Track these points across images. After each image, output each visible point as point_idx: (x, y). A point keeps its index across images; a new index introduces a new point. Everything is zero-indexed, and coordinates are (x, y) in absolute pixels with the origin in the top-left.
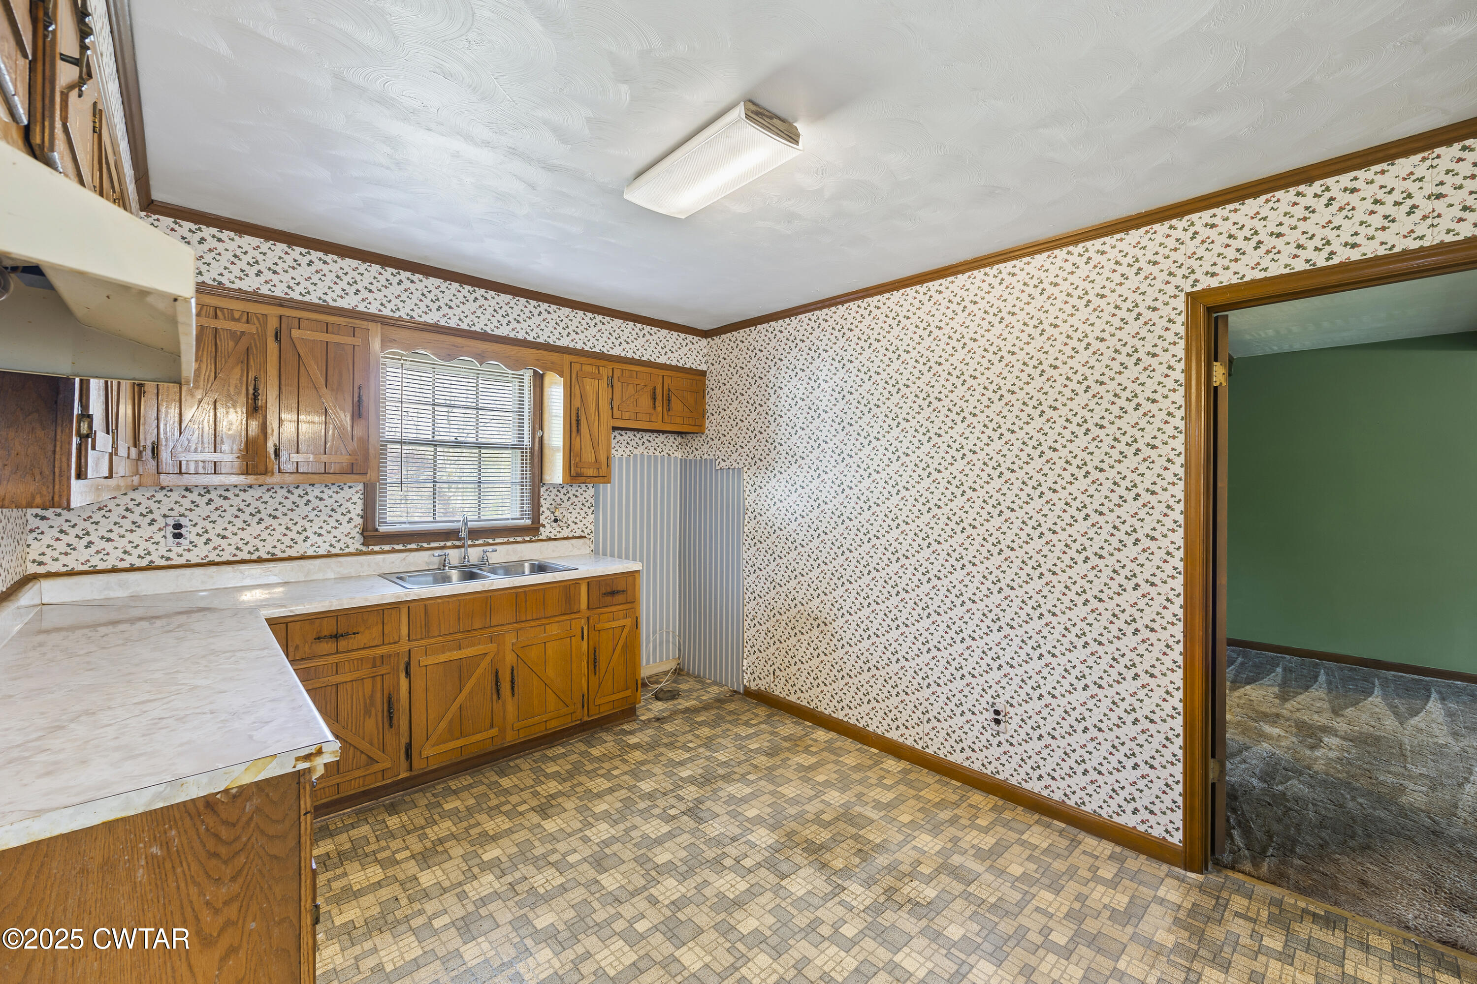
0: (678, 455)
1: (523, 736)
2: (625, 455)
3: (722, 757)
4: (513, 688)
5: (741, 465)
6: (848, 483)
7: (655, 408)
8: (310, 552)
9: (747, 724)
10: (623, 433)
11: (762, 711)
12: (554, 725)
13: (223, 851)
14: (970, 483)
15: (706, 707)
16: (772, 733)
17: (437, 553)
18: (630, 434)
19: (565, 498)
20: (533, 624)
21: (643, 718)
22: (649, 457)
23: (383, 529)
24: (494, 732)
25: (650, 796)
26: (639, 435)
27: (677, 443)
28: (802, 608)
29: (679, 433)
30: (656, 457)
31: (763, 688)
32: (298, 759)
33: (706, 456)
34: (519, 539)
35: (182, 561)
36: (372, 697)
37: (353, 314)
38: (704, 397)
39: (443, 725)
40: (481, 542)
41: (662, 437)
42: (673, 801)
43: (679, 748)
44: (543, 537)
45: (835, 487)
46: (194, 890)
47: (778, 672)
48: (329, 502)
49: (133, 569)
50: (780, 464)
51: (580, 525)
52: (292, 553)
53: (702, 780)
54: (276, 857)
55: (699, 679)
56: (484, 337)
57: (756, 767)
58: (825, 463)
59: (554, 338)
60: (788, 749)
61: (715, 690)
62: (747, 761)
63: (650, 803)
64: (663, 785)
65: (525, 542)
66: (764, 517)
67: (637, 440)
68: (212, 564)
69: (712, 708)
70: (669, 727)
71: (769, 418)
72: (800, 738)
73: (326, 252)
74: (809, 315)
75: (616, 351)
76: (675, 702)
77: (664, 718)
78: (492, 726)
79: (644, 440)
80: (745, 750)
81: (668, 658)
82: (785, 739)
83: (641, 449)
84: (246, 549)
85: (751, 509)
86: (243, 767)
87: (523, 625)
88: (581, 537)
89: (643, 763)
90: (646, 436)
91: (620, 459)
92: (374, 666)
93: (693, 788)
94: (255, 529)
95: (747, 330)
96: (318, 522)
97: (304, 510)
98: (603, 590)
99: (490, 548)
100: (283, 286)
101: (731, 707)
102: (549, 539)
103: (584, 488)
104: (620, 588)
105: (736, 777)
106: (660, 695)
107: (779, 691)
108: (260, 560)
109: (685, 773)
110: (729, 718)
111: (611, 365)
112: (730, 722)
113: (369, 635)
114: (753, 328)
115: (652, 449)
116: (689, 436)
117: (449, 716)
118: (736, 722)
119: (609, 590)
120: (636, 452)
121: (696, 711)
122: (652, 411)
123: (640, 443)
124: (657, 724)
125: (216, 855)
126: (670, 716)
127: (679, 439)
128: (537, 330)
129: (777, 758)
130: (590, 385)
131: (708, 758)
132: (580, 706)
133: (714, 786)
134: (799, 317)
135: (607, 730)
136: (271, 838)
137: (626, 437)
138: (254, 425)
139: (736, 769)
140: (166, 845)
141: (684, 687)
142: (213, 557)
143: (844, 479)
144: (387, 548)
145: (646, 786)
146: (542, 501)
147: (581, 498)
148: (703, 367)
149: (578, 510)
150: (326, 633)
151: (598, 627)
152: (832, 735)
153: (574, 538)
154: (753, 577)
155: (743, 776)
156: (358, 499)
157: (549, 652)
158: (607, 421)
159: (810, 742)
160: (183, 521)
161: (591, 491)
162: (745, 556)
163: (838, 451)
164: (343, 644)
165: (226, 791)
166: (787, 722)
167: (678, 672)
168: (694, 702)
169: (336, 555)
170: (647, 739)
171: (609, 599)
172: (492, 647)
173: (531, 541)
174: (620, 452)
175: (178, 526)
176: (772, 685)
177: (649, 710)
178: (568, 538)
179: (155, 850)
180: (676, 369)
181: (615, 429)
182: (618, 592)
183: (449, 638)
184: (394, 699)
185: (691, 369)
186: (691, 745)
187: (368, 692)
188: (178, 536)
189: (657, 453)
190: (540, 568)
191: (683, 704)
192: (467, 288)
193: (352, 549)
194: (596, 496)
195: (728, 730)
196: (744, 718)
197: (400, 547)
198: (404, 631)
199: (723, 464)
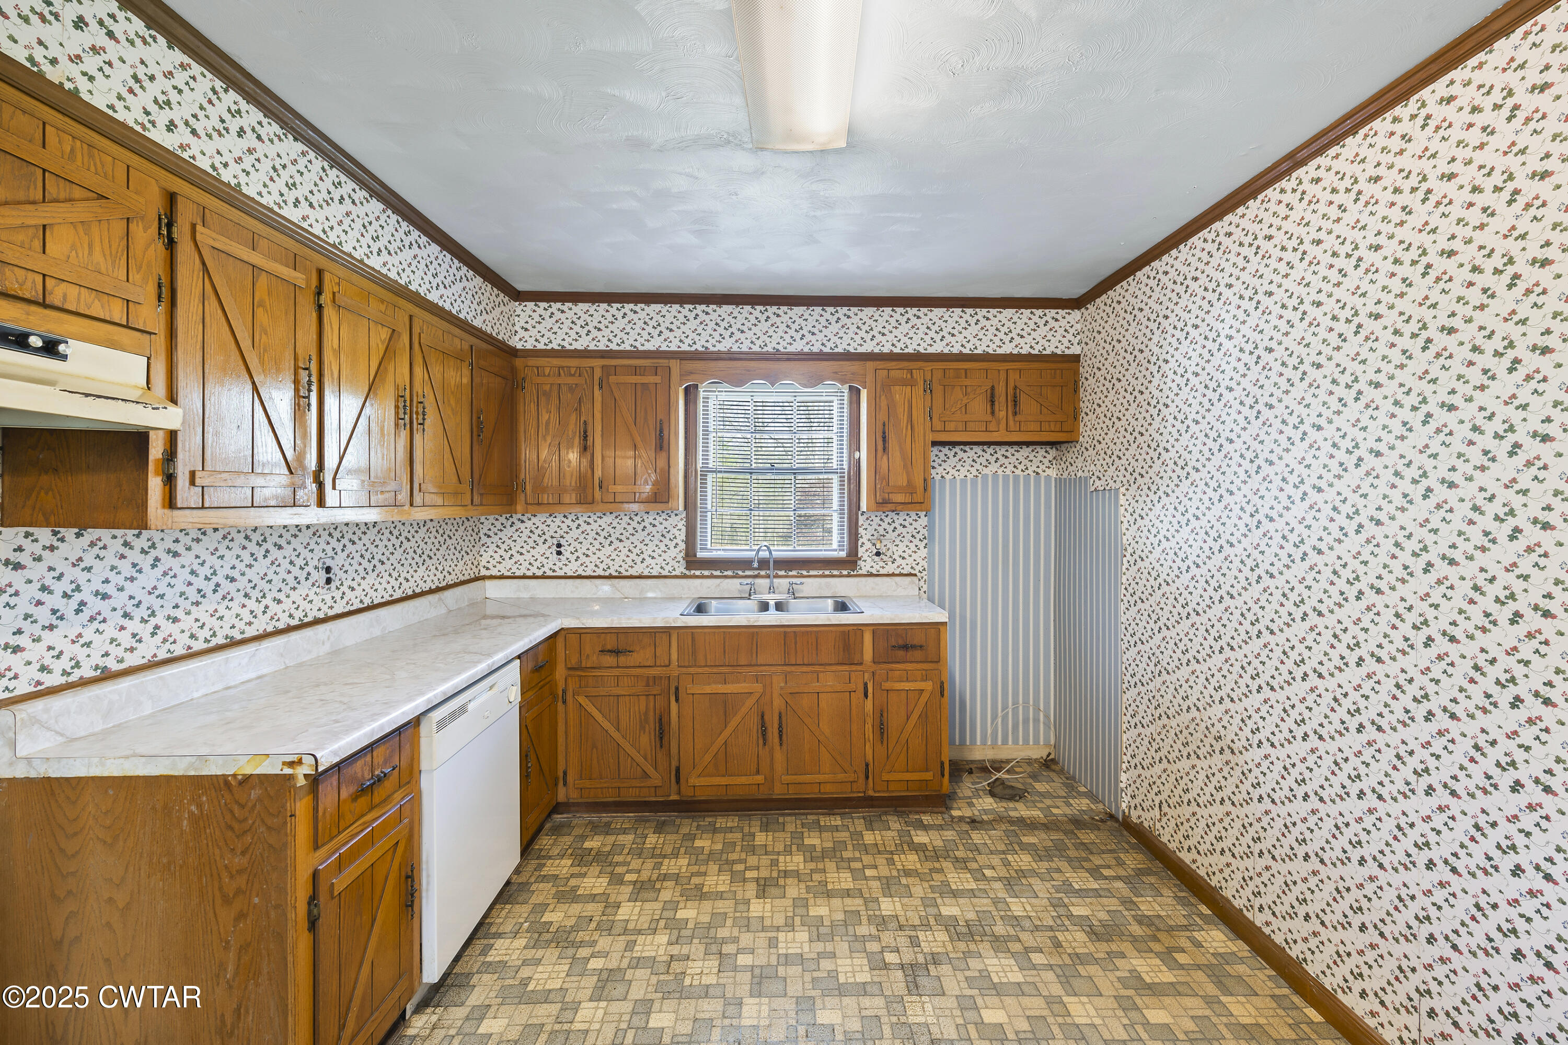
0: (1053, 473)
1: (792, 793)
2: (970, 476)
3: (1017, 907)
4: (781, 737)
5: (1119, 485)
6: (1266, 510)
7: (993, 413)
8: (646, 573)
9: (1095, 873)
10: (967, 448)
11: (1133, 860)
12: (830, 790)
13: (236, 826)
14: (1371, 511)
15: (1049, 826)
16: (1127, 903)
17: (749, 581)
18: (977, 449)
19: (890, 529)
20: (805, 669)
21: (955, 813)
22: (1006, 478)
23: (700, 554)
24: (760, 779)
25: (882, 922)
26: (990, 450)
27: (1050, 457)
28: (1196, 714)
29: (1052, 444)
30: (1016, 478)
31: (1146, 824)
32: (284, 763)
33: (1080, 474)
34: (836, 572)
35: (561, 573)
36: (646, 713)
37: (657, 354)
38: (1076, 391)
39: (708, 757)
40: (794, 573)
41: (1025, 451)
42: (903, 942)
43: (970, 871)
44: (864, 572)
45: (1246, 518)
46: (217, 851)
47: (1165, 808)
48: (660, 528)
49: (534, 577)
50: (1166, 481)
51: (910, 560)
52: (632, 572)
53: (964, 930)
54: (271, 846)
55: (1071, 783)
56: (777, 357)
57: (1058, 945)
58: (1230, 476)
59: (855, 345)
60: (1134, 940)
61: (1084, 804)
62: (1051, 929)
63: (874, 931)
64: (909, 914)
65: (841, 576)
66: (1146, 563)
67: (987, 456)
68: (580, 577)
69: (1058, 829)
70: (977, 837)
71: (1151, 409)
72: (1170, 930)
73: (636, 303)
74: (1204, 233)
75: (938, 348)
76: (1011, 805)
77: (982, 822)
78: (758, 772)
79: (999, 455)
80: (1062, 911)
81: (1037, 742)
82: (1141, 920)
83: (994, 467)
84: (602, 566)
85: (1130, 550)
86: (247, 758)
87: (793, 668)
88: (910, 575)
89: (908, 873)
90: (1001, 451)
91: (964, 481)
92: (648, 685)
93: (942, 936)
94: (608, 550)
95: (1124, 283)
96: (652, 546)
97: (641, 535)
98: (893, 642)
99: (798, 581)
100: (604, 341)
101: (1087, 837)
102: (871, 575)
103: (914, 517)
104: (916, 642)
105: (1016, 947)
106: (998, 790)
107: (1166, 836)
108: (610, 577)
109: (949, 909)
110: (1072, 853)
111: (929, 366)
112: (1070, 860)
113: (641, 656)
114: (1130, 279)
115: (1011, 467)
116: (1063, 447)
117: (714, 749)
118: (1077, 864)
119: (901, 642)
120: (985, 471)
121: (1030, 825)
122: (989, 417)
123: (992, 459)
124: (966, 827)
125: (230, 828)
126: (990, 822)
127: (1053, 452)
128: (834, 339)
129: (1104, 947)
130: (900, 394)
131: (996, 902)
132: (862, 776)
133: (973, 947)
134: (1190, 242)
135: (900, 814)
136: (269, 828)
137: (971, 453)
138: (585, 462)
139: (1024, 936)
140: (200, 806)
141: (1040, 787)
142: (580, 572)
143: (1259, 503)
144: (706, 573)
145: (888, 906)
146: (861, 530)
147: (910, 529)
148: (1076, 350)
149: (906, 542)
150: (609, 647)
151: (887, 685)
152: (1240, 948)
153: (901, 575)
154: (1133, 652)
155: (1027, 950)
156: (682, 525)
157: (823, 704)
158: (924, 434)
159: (1184, 943)
160: (563, 542)
161: (924, 521)
162: (1123, 619)
163: (1249, 455)
164: (622, 659)
165: (234, 776)
166: (1166, 892)
167: (1048, 764)
168: (1036, 813)
169: (665, 577)
170: (939, 843)
171: (901, 653)
172: (758, 687)
173: (849, 576)
174: (963, 472)
175: (559, 546)
176: (1158, 825)
177: (971, 805)
178: (893, 575)
179: (193, 808)
180: (1029, 358)
181: (934, 444)
182: (914, 647)
183: (715, 670)
184: (665, 720)
185: (1054, 355)
186: (988, 873)
187: (643, 708)
188: (559, 553)
189: (1018, 472)
190: (842, 607)
191: (1021, 810)
192: (759, 308)
193: (677, 573)
194: (930, 527)
195: (1059, 870)
196: (1097, 861)
197: (717, 573)
198: (674, 656)
199: (1098, 483)
